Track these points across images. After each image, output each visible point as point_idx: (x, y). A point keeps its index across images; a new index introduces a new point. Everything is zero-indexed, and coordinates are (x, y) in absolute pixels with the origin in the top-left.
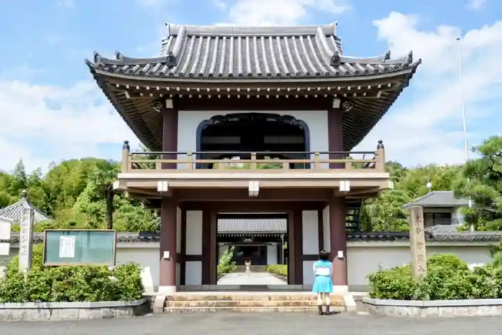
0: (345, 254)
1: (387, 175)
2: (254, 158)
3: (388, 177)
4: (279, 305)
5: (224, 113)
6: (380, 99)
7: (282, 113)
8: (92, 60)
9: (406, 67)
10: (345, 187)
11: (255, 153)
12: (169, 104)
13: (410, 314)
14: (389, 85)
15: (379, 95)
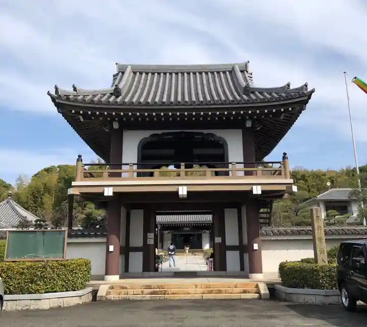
0: (259, 247)
1: (291, 181)
2: (183, 167)
5: (160, 132)
7: (205, 132)
9: (303, 95)
10: (257, 190)
11: (184, 164)
12: (116, 126)
13: (315, 301)
14: (290, 109)
15: (282, 117)
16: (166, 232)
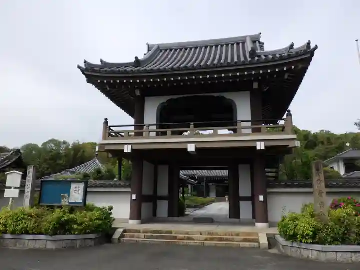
0: (265, 198)
1: (295, 137)
2: (192, 127)
3: (296, 138)
4: (206, 240)
5: (175, 97)
6: (287, 79)
7: (216, 95)
8: (83, 66)
9: (305, 53)
10: (261, 146)
11: (193, 124)
12: (138, 93)
13: (310, 256)
14: (293, 68)
15: (286, 77)
16: (211, 184)
